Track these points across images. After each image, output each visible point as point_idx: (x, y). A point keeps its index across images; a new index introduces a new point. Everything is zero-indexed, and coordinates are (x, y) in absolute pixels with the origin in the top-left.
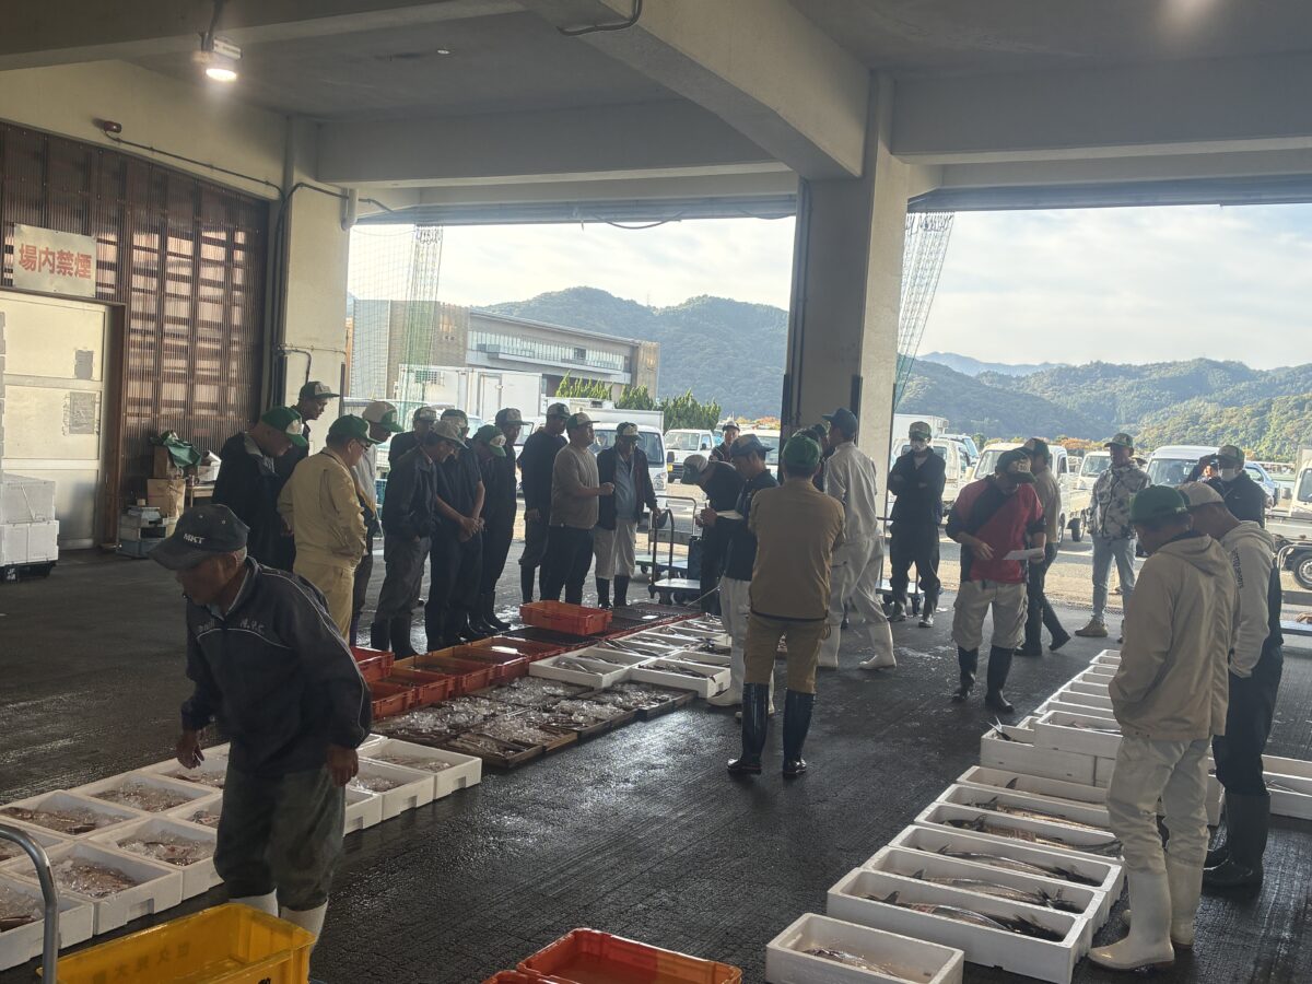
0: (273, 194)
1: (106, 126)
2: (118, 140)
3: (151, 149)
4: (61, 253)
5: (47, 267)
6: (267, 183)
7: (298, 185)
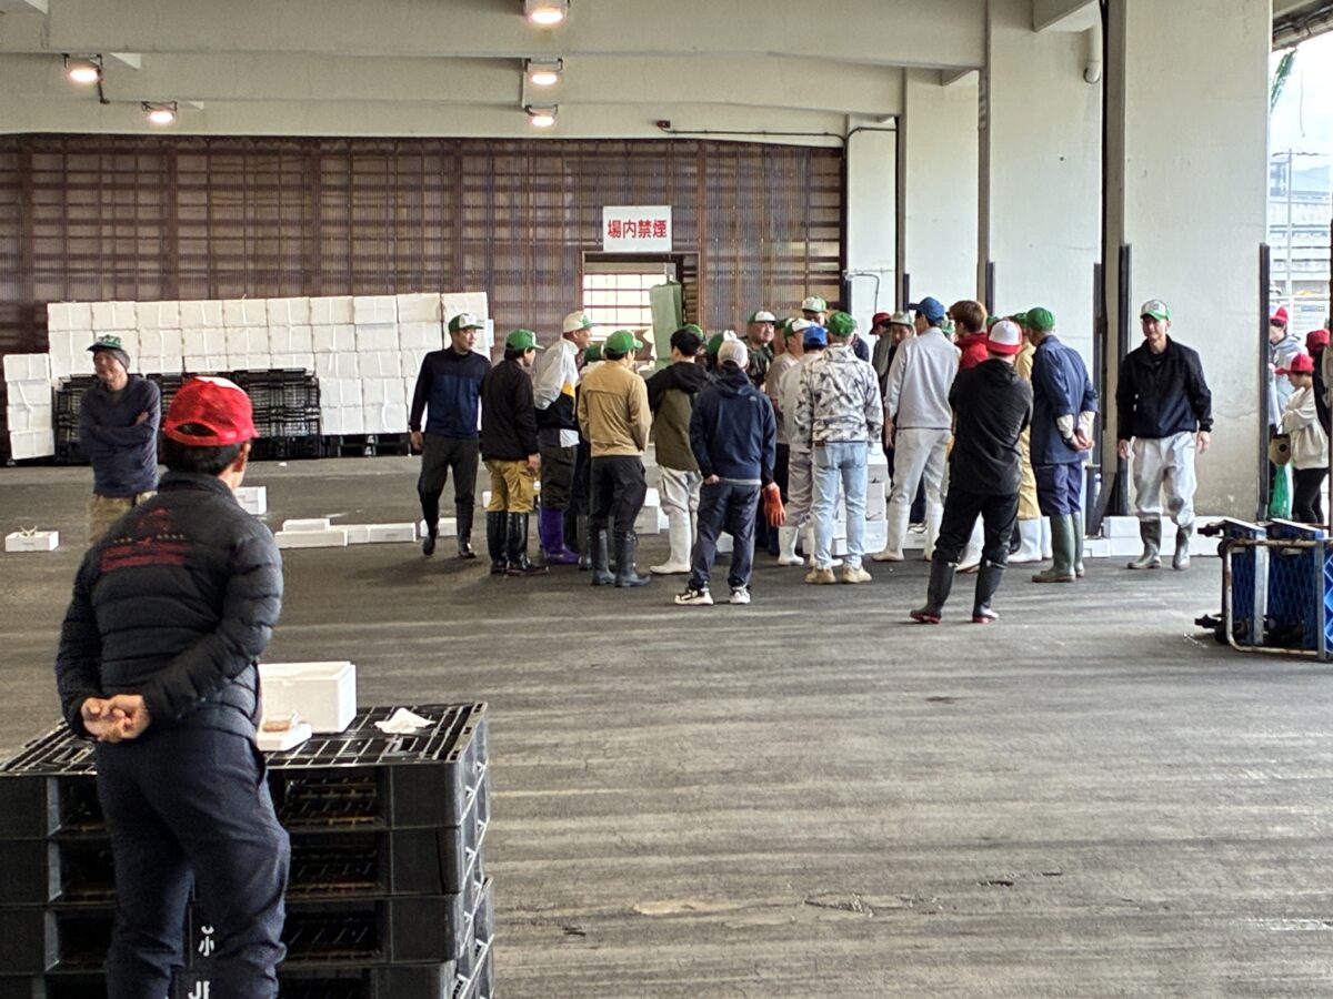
0: (835, 143)
1: (663, 124)
2: (675, 132)
3: (706, 132)
4: (641, 223)
5: (630, 233)
6: (826, 134)
7: (853, 131)
